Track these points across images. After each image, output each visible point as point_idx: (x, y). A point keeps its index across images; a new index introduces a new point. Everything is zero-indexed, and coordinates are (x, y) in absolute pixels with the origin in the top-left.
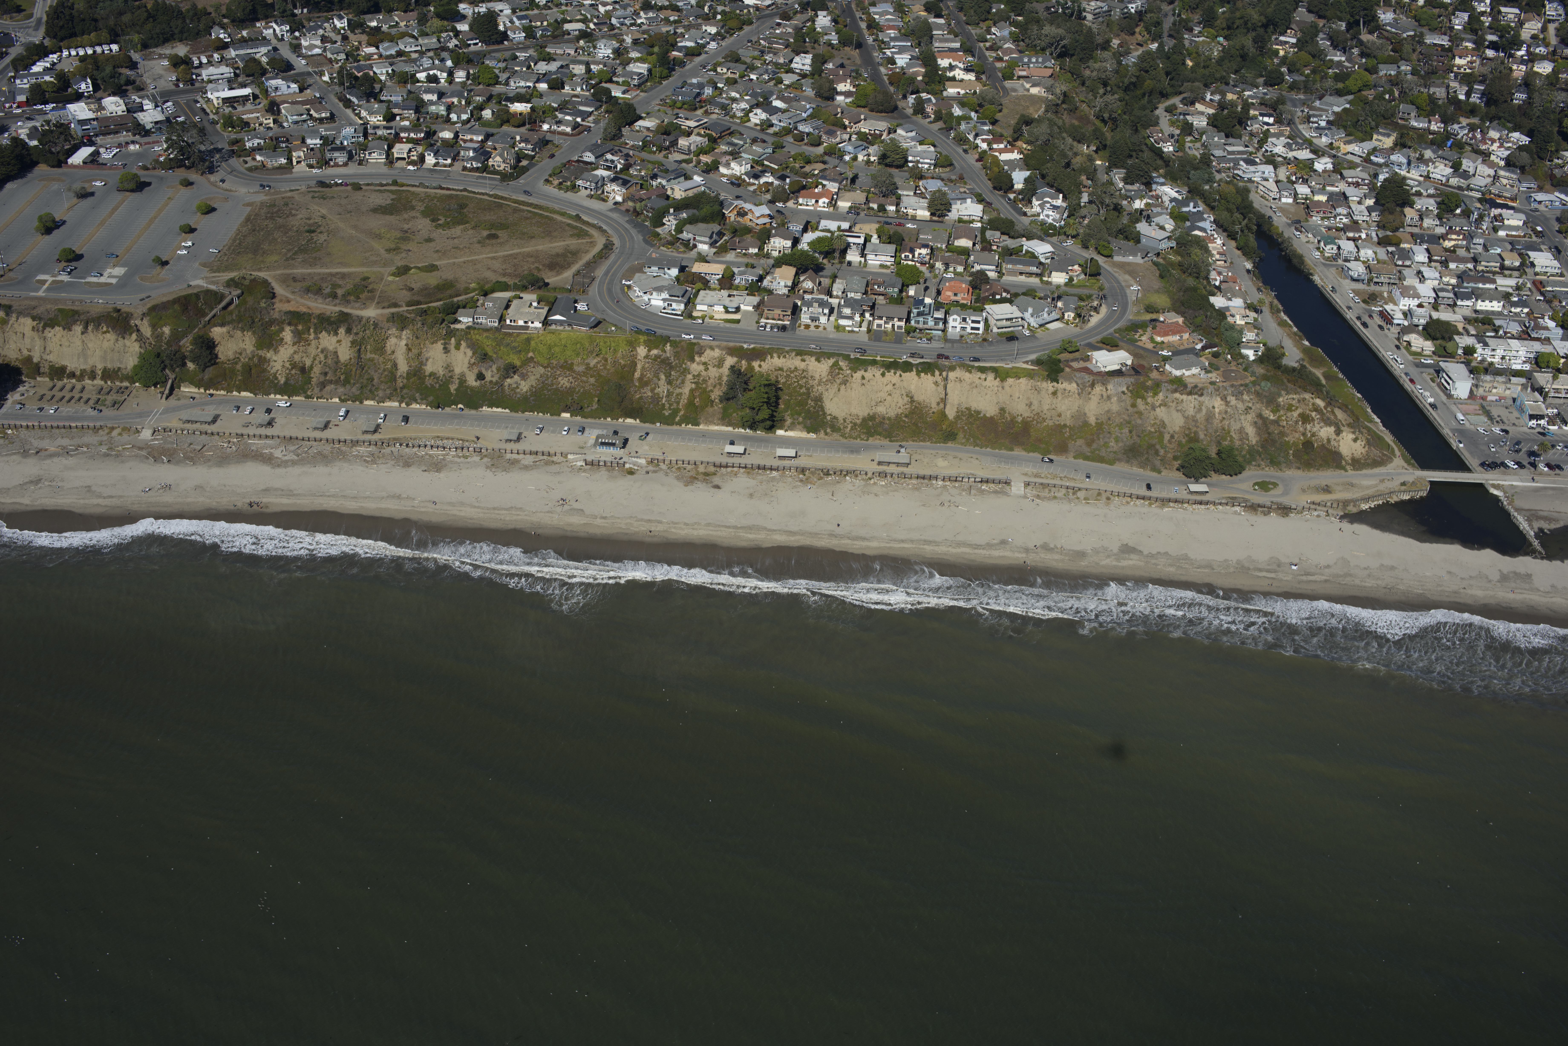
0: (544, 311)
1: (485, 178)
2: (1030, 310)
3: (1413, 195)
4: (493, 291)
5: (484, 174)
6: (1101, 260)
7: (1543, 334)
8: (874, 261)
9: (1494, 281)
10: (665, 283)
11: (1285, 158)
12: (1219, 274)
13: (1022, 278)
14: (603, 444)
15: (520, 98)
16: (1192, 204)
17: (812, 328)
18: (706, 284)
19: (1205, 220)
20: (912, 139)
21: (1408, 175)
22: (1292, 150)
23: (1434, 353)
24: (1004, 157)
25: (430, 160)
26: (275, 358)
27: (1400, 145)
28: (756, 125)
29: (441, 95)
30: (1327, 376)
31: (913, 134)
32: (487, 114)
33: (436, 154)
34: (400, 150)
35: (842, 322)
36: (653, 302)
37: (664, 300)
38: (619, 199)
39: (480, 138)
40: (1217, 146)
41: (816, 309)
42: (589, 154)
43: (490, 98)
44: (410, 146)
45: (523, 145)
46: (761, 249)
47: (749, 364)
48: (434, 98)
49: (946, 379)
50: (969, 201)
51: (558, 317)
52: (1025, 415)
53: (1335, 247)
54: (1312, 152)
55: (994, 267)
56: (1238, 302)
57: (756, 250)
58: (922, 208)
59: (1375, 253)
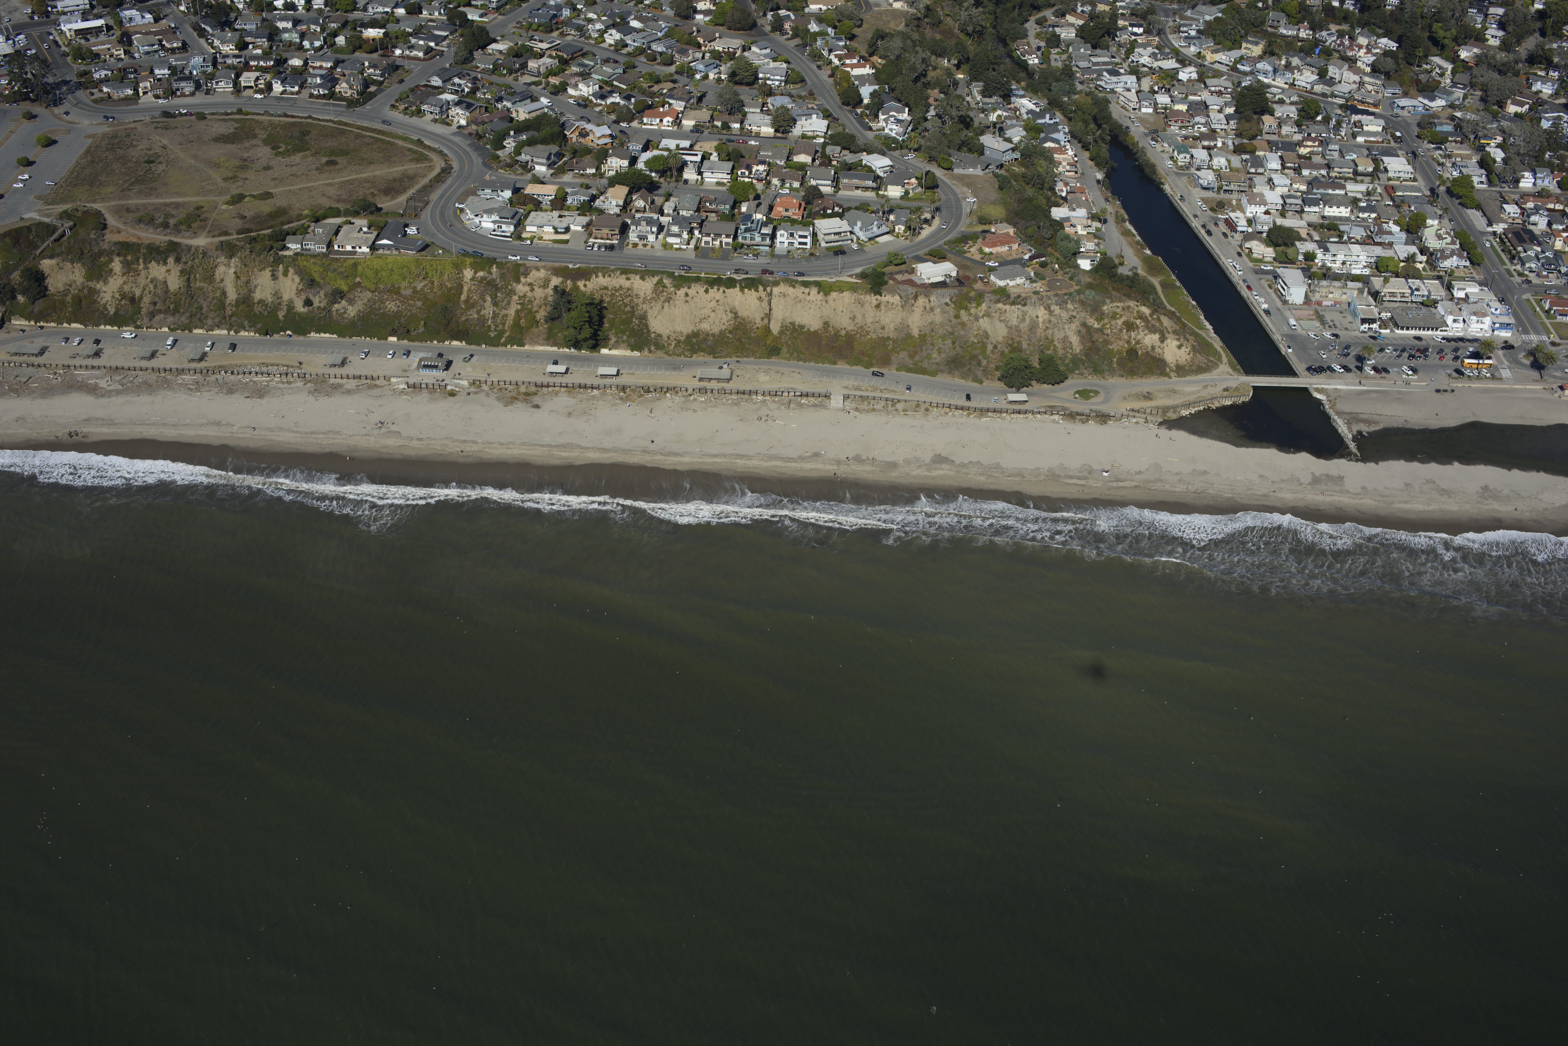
0: (373, 236)
1: (329, 104)
2: (859, 224)
3: (1276, 102)
4: (325, 217)
5: (331, 101)
6: (939, 173)
7: (1387, 239)
8: (710, 178)
9: (1343, 187)
10: (496, 206)
11: (1151, 68)
12: (1066, 184)
13: (859, 192)
14: (425, 366)
15: (374, 24)
16: (1048, 116)
17: (640, 247)
18: (537, 205)
19: (1059, 131)
20: (766, 56)
21: (1273, 83)
22: (1157, 60)
23: (1274, 259)
24: (856, 72)
25: (278, 87)
26: (105, 289)
27: (1269, 53)
28: (611, 45)
29: (296, 22)
30: (1164, 285)
31: (768, 51)
32: (341, 40)
33: (283, 82)
34: (247, 78)
35: (671, 240)
36: (484, 225)
37: (494, 222)
38: (463, 122)
39: (329, 65)
40: (1082, 57)
41: (644, 228)
42: (436, 78)
43: (345, 25)
44: (257, 74)
45: (371, 70)
46: (598, 168)
47: (574, 284)
48: (289, 25)
49: (770, 294)
50: (814, 116)
51: (385, 242)
52: (849, 328)
53: (1188, 156)
54: (1178, 61)
55: (830, 182)
56: (1082, 212)
57: (594, 171)
58: (766, 125)
59: (1229, 161)
